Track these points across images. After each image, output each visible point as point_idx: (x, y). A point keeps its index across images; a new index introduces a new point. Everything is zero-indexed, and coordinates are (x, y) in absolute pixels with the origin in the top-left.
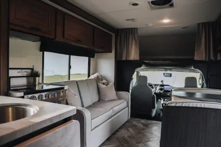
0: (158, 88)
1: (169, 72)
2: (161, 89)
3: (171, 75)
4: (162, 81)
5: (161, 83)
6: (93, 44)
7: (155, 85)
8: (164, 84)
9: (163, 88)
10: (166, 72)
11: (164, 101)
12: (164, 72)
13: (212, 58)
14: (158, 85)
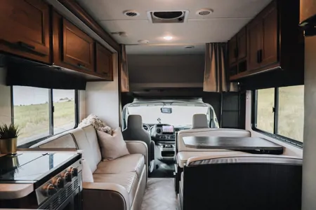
0: (154, 129)
1: (168, 106)
2: (159, 131)
3: (170, 111)
4: (159, 119)
5: (158, 123)
6: (95, 70)
7: (150, 126)
8: (162, 123)
9: (160, 128)
10: (165, 107)
11: (164, 147)
12: (162, 107)
13: (224, 89)
14: (153, 125)
